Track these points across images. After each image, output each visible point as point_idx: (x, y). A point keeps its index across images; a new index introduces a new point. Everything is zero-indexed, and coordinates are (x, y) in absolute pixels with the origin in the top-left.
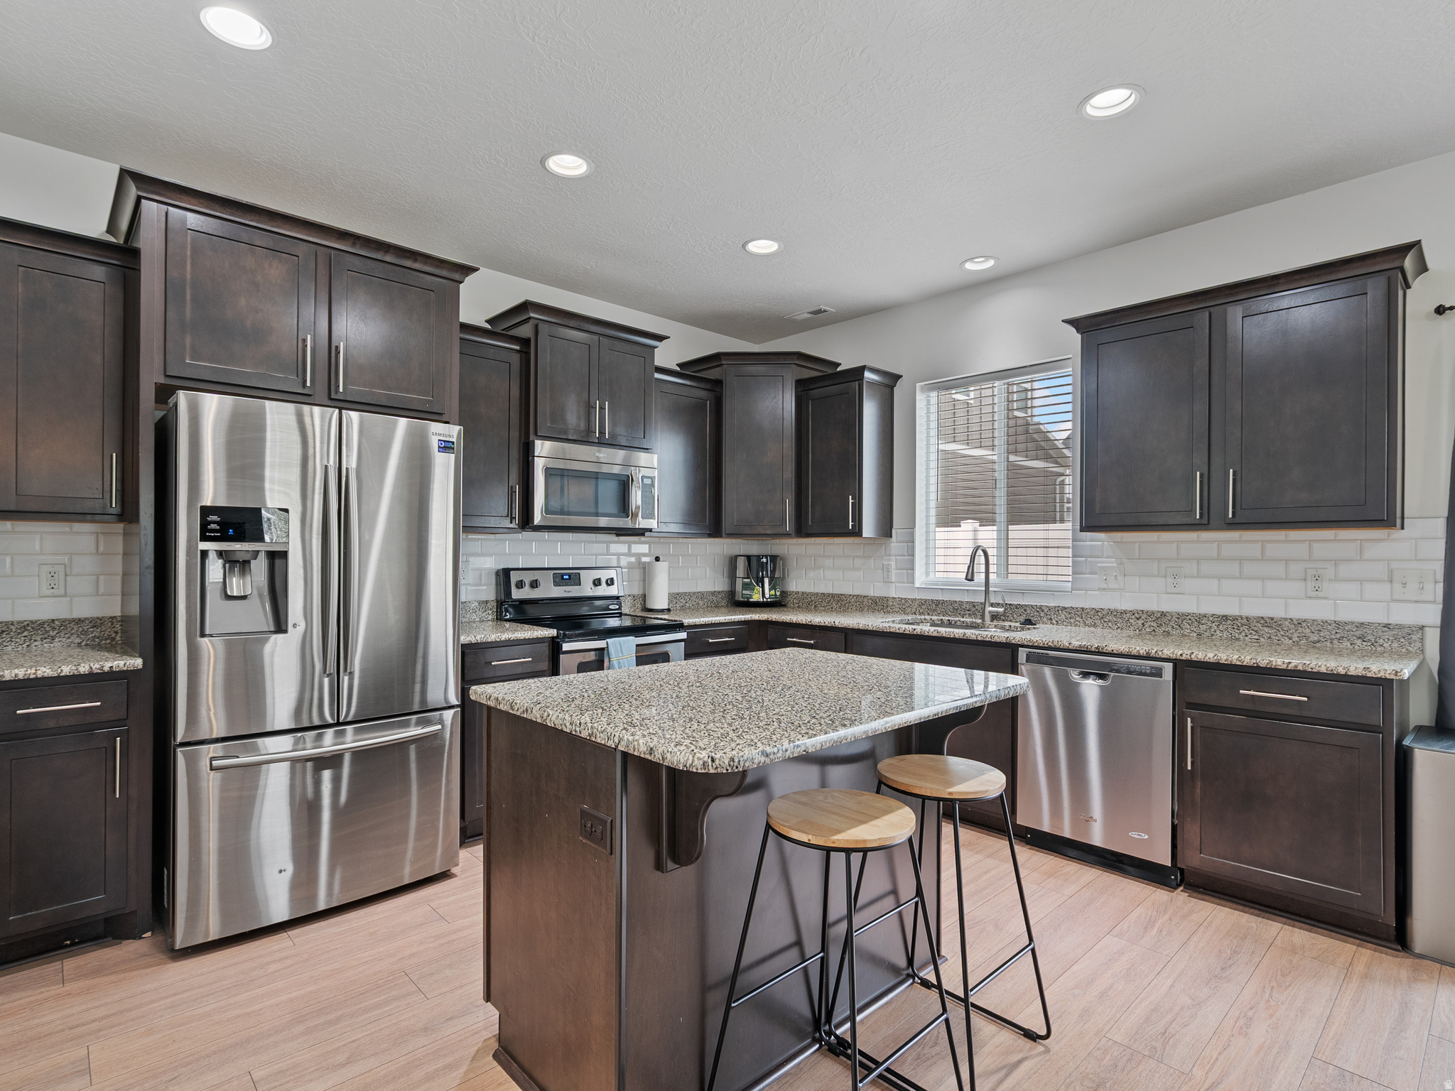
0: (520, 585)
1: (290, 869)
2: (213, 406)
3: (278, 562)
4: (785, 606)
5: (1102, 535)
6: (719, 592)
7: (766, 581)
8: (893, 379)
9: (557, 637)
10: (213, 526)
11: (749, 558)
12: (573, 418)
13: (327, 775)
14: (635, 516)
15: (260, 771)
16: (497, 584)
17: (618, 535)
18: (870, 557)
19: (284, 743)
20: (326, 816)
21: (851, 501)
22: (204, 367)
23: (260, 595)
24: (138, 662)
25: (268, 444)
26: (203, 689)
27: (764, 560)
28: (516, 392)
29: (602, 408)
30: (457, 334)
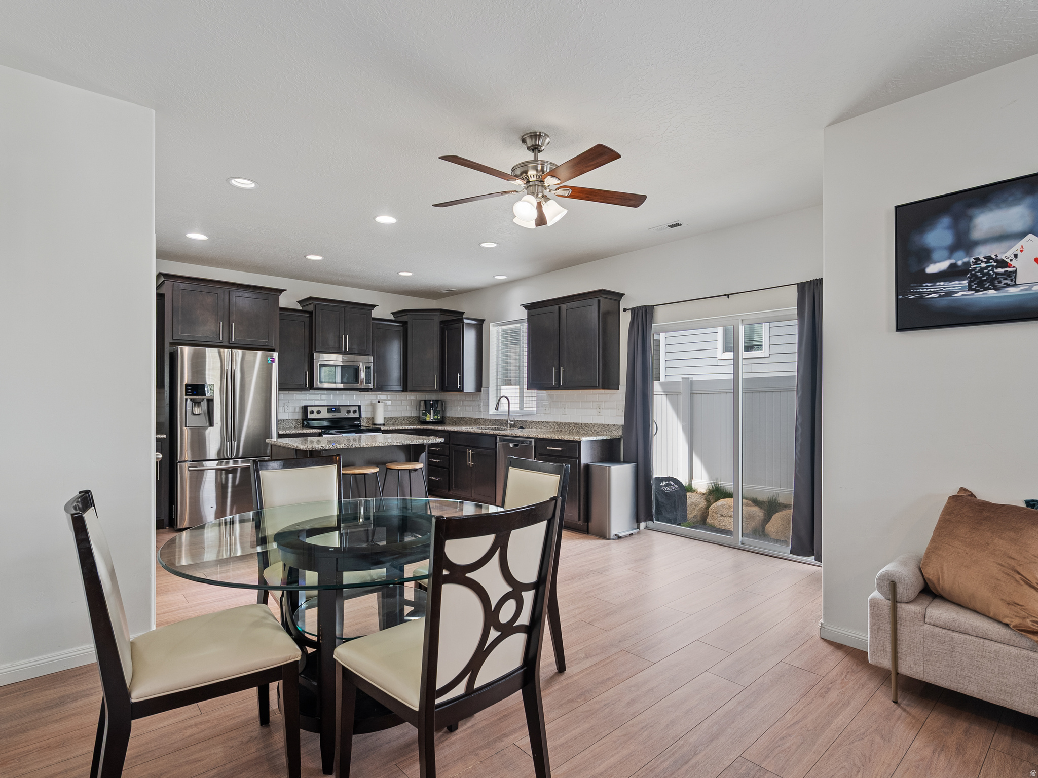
0: (312, 412)
1: (215, 507)
2: (187, 351)
3: (210, 402)
4: (444, 423)
5: (544, 391)
6: (413, 417)
7: (432, 411)
8: (481, 322)
9: (321, 433)
10: (189, 390)
11: (425, 401)
12: (332, 343)
13: (230, 476)
14: (361, 383)
15: (203, 473)
16: (302, 412)
17: (360, 391)
18: (474, 401)
19: (214, 464)
20: (230, 490)
21: (459, 376)
22: (185, 336)
23: (205, 414)
24: (165, 436)
25: (207, 363)
26: (184, 444)
27: (431, 402)
28: (307, 333)
29: (345, 338)
30: (278, 311)
